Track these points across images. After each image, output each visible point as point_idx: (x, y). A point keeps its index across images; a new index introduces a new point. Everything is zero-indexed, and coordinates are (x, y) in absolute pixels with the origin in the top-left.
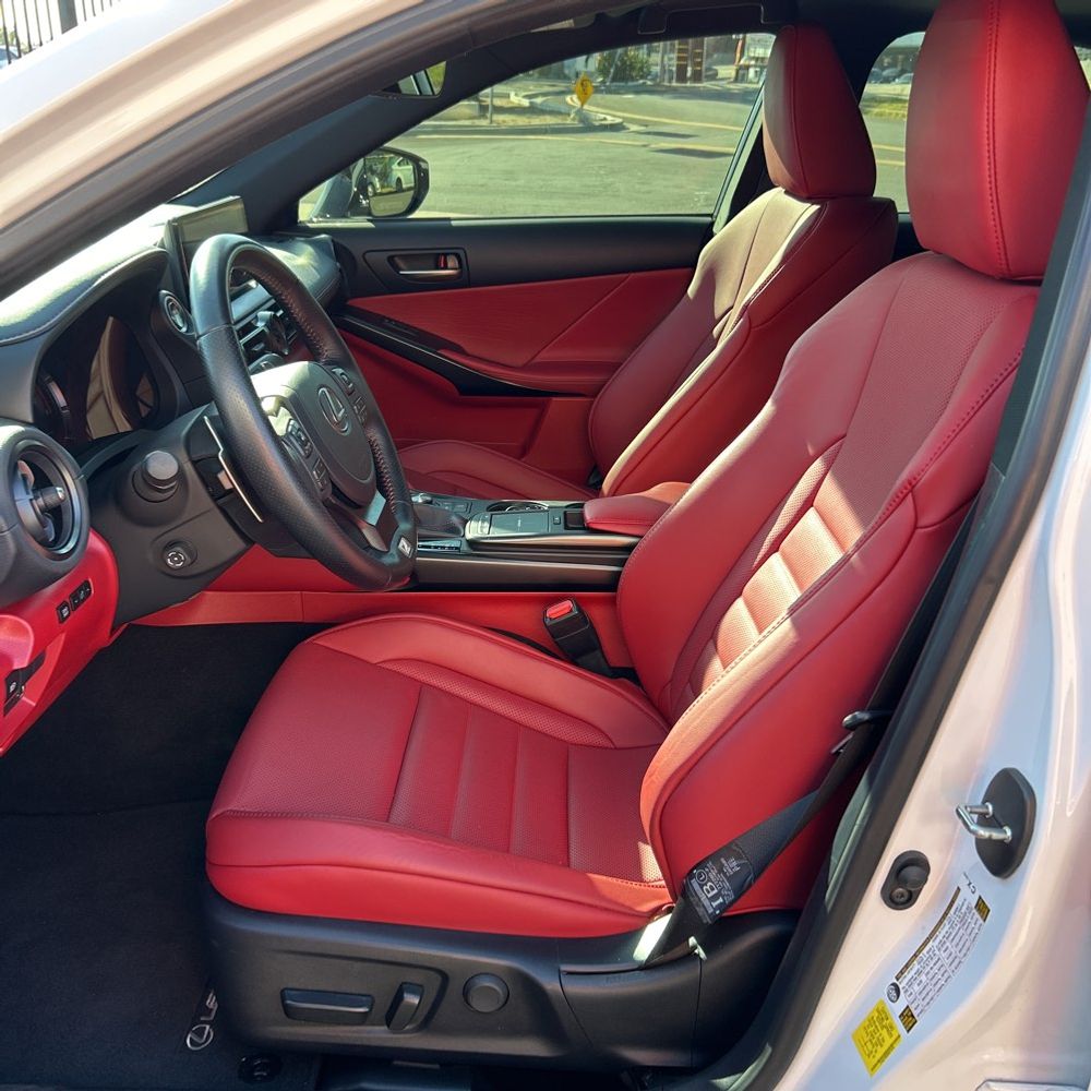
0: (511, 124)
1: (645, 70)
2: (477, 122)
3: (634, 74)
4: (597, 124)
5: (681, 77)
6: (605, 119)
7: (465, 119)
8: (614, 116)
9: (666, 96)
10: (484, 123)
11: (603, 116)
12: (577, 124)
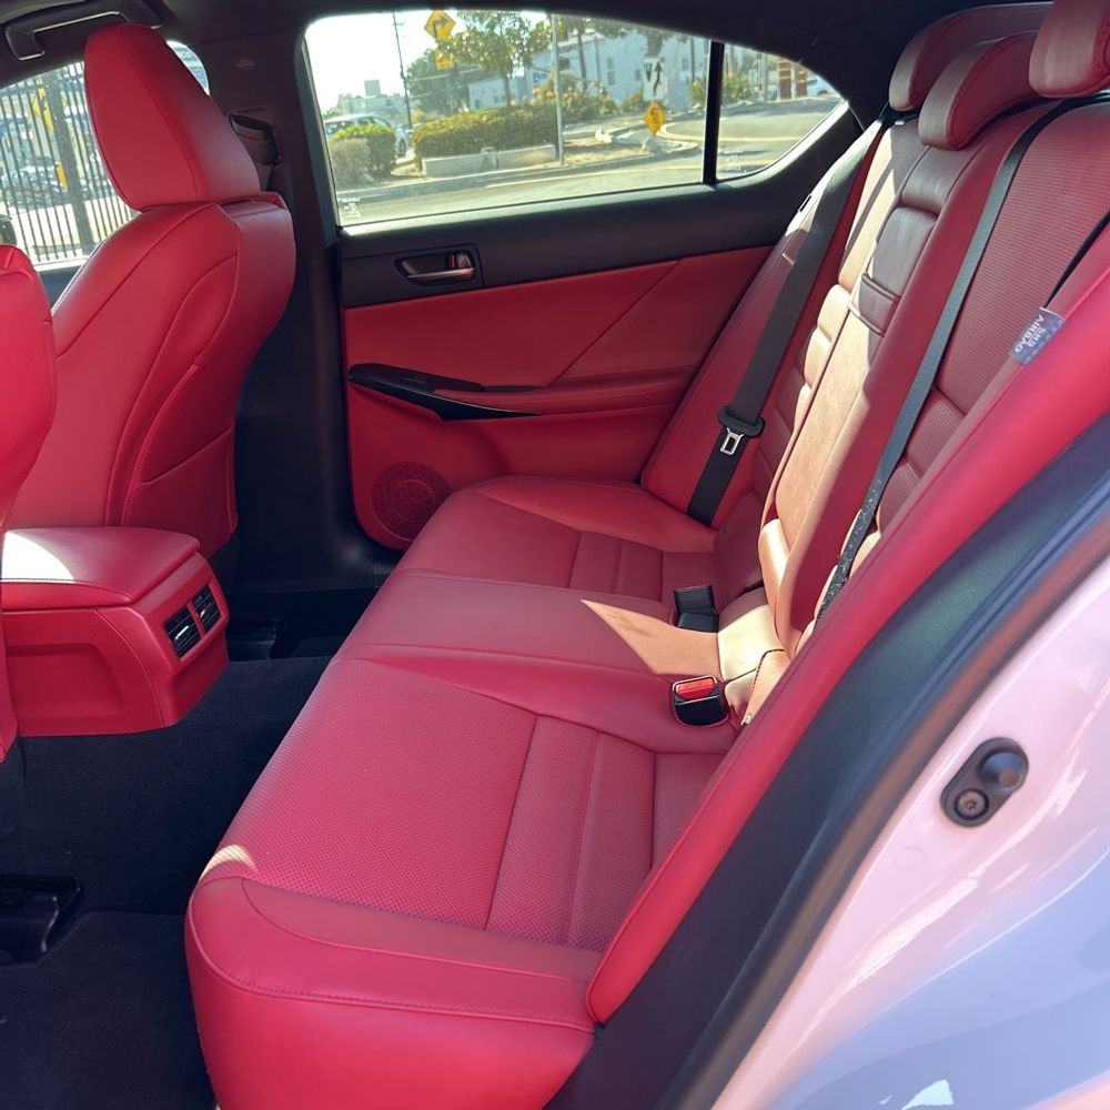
0: (585, 162)
1: (745, 90)
2: (550, 165)
3: (734, 96)
4: (669, 152)
5: (785, 92)
6: (680, 146)
7: (539, 163)
8: (690, 141)
9: (759, 114)
10: (557, 164)
11: (677, 143)
12: (648, 154)
